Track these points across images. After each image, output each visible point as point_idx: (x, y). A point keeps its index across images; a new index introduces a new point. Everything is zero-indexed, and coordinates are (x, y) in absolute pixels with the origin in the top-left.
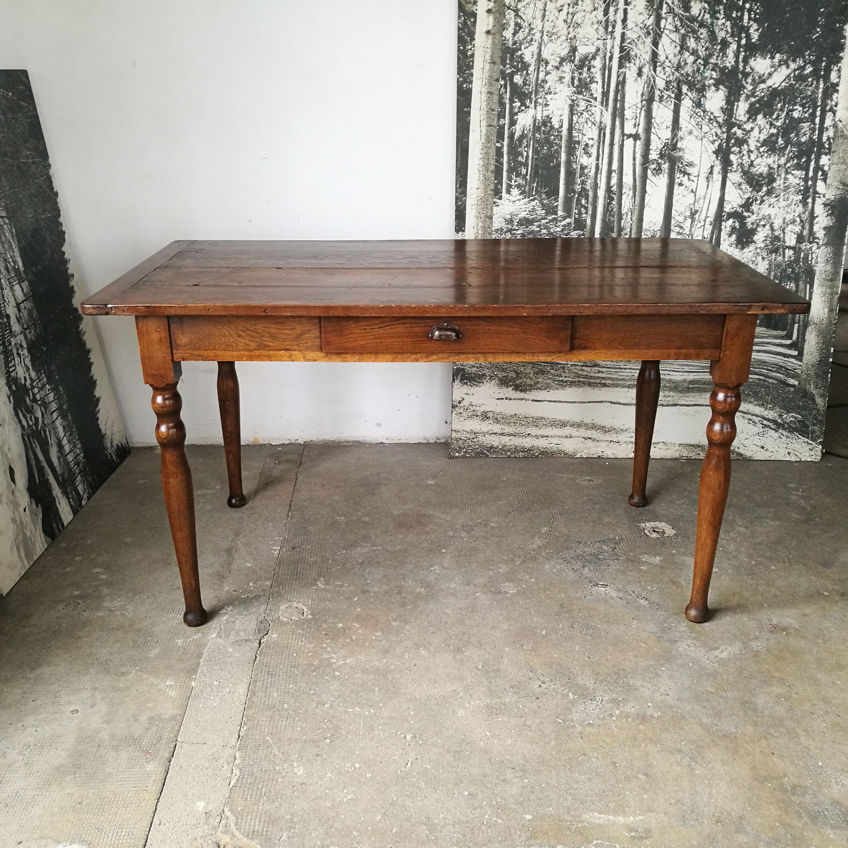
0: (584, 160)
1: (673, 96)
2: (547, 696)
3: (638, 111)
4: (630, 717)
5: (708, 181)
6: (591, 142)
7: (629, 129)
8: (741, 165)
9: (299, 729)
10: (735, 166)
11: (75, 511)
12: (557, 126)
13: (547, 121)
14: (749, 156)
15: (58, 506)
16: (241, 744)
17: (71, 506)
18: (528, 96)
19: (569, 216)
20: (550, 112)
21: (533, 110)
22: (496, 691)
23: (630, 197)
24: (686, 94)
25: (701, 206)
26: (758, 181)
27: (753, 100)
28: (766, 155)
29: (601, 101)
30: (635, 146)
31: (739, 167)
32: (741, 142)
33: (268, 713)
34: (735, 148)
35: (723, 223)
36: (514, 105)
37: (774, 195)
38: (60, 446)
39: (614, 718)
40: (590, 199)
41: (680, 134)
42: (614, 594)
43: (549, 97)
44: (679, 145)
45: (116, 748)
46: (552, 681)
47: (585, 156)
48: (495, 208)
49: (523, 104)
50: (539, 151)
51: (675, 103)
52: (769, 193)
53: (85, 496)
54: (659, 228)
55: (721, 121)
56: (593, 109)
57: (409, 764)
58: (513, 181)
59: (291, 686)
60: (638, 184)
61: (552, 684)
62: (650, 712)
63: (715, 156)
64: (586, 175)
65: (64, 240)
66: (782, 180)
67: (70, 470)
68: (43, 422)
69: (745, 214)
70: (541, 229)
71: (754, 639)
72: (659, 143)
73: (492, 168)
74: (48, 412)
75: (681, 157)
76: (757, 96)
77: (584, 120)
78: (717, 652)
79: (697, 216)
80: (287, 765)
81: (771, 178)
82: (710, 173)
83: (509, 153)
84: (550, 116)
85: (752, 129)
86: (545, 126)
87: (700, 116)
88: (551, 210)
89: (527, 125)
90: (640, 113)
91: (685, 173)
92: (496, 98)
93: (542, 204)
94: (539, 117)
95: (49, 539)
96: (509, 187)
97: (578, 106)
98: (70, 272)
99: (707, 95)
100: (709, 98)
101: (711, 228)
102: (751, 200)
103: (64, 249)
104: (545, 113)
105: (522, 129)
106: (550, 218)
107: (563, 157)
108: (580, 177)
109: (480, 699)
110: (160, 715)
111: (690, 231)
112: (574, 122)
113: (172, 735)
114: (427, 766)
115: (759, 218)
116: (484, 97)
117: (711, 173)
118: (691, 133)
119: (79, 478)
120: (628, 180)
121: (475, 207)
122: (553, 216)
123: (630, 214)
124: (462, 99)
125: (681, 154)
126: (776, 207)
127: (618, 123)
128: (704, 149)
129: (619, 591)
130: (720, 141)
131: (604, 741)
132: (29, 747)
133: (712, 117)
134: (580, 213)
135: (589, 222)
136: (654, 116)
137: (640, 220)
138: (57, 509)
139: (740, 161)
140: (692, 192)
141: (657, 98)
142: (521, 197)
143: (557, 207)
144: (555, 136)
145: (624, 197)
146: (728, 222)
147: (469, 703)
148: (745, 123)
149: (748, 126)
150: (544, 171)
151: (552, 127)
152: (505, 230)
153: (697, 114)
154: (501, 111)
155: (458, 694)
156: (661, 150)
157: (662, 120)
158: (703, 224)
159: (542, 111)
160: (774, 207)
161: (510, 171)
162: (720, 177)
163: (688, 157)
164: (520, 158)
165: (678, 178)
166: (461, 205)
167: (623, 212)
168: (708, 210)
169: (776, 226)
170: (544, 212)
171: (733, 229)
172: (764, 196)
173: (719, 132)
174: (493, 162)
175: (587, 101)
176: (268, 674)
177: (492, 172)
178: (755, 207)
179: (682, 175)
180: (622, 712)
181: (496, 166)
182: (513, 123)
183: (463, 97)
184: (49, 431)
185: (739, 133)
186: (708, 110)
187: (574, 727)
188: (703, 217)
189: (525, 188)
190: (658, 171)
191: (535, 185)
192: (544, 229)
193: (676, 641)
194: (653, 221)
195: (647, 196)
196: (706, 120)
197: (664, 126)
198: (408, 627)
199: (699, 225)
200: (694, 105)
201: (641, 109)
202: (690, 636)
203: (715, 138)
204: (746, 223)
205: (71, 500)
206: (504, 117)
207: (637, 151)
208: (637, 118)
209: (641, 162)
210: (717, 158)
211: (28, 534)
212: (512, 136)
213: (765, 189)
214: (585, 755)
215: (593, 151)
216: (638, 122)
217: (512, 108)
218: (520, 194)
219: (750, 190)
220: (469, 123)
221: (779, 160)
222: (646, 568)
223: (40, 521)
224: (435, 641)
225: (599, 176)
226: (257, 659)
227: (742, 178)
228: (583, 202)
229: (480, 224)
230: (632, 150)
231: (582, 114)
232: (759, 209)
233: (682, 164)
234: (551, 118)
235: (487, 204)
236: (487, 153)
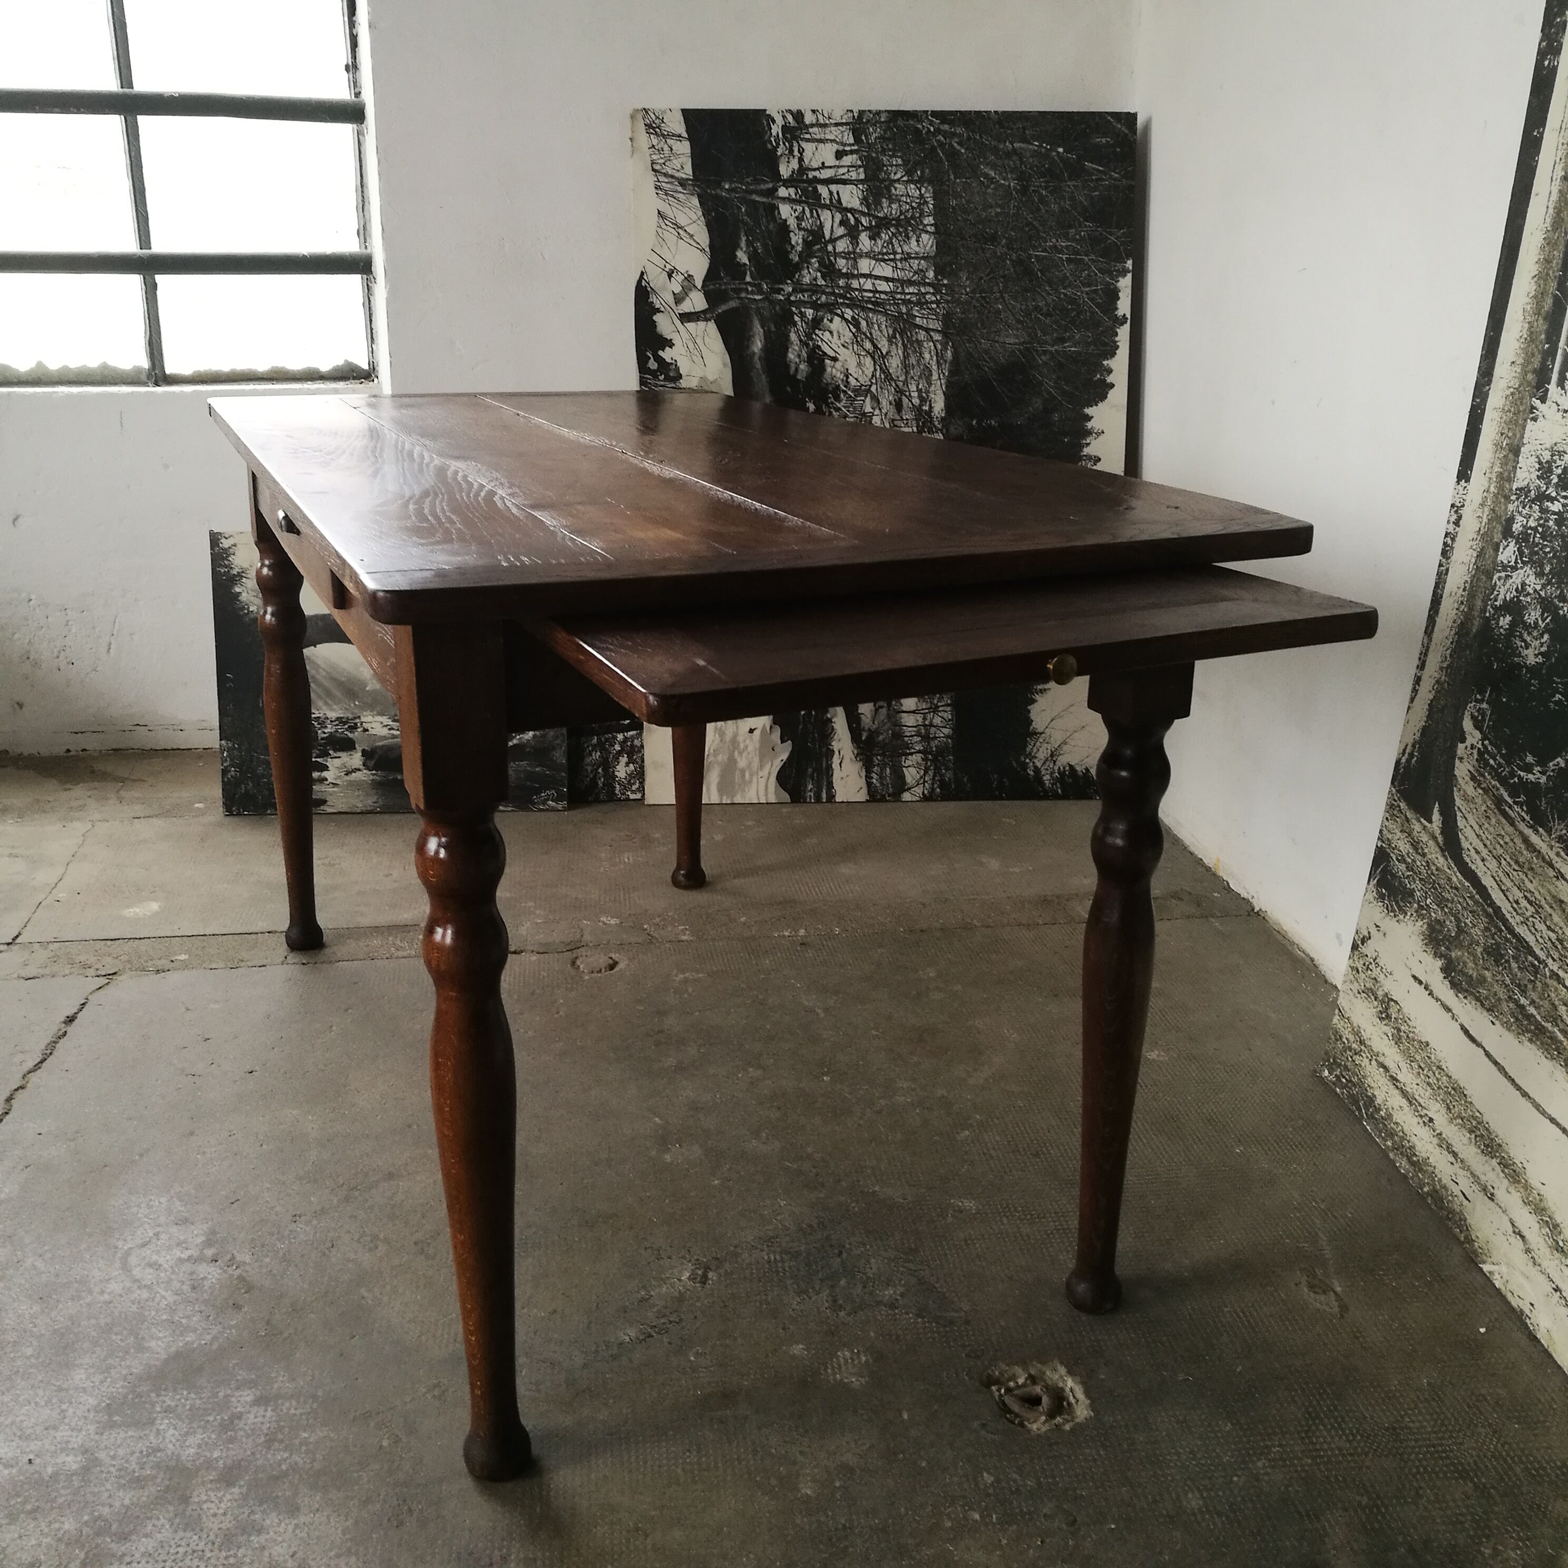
11: (875, 795)
15: (835, 766)
48: (1530, 425)
53: (917, 791)
67: (898, 736)
73: (1549, 304)
95: (785, 796)
98: (1088, 450)
103: (1089, 411)
119: (916, 758)
121: (1498, 416)
124: (1535, 102)
138: (830, 768)
166: (1479, 406)
174: (1553, 287)
181: (1556, 300)
183: (1538, 96)
205: (875, 776)
211: (742, 763)
220: (1534, 171)
223: (778, 763)
229: (1497, 468)
235: (1519, 412)
236: (1548, 261)
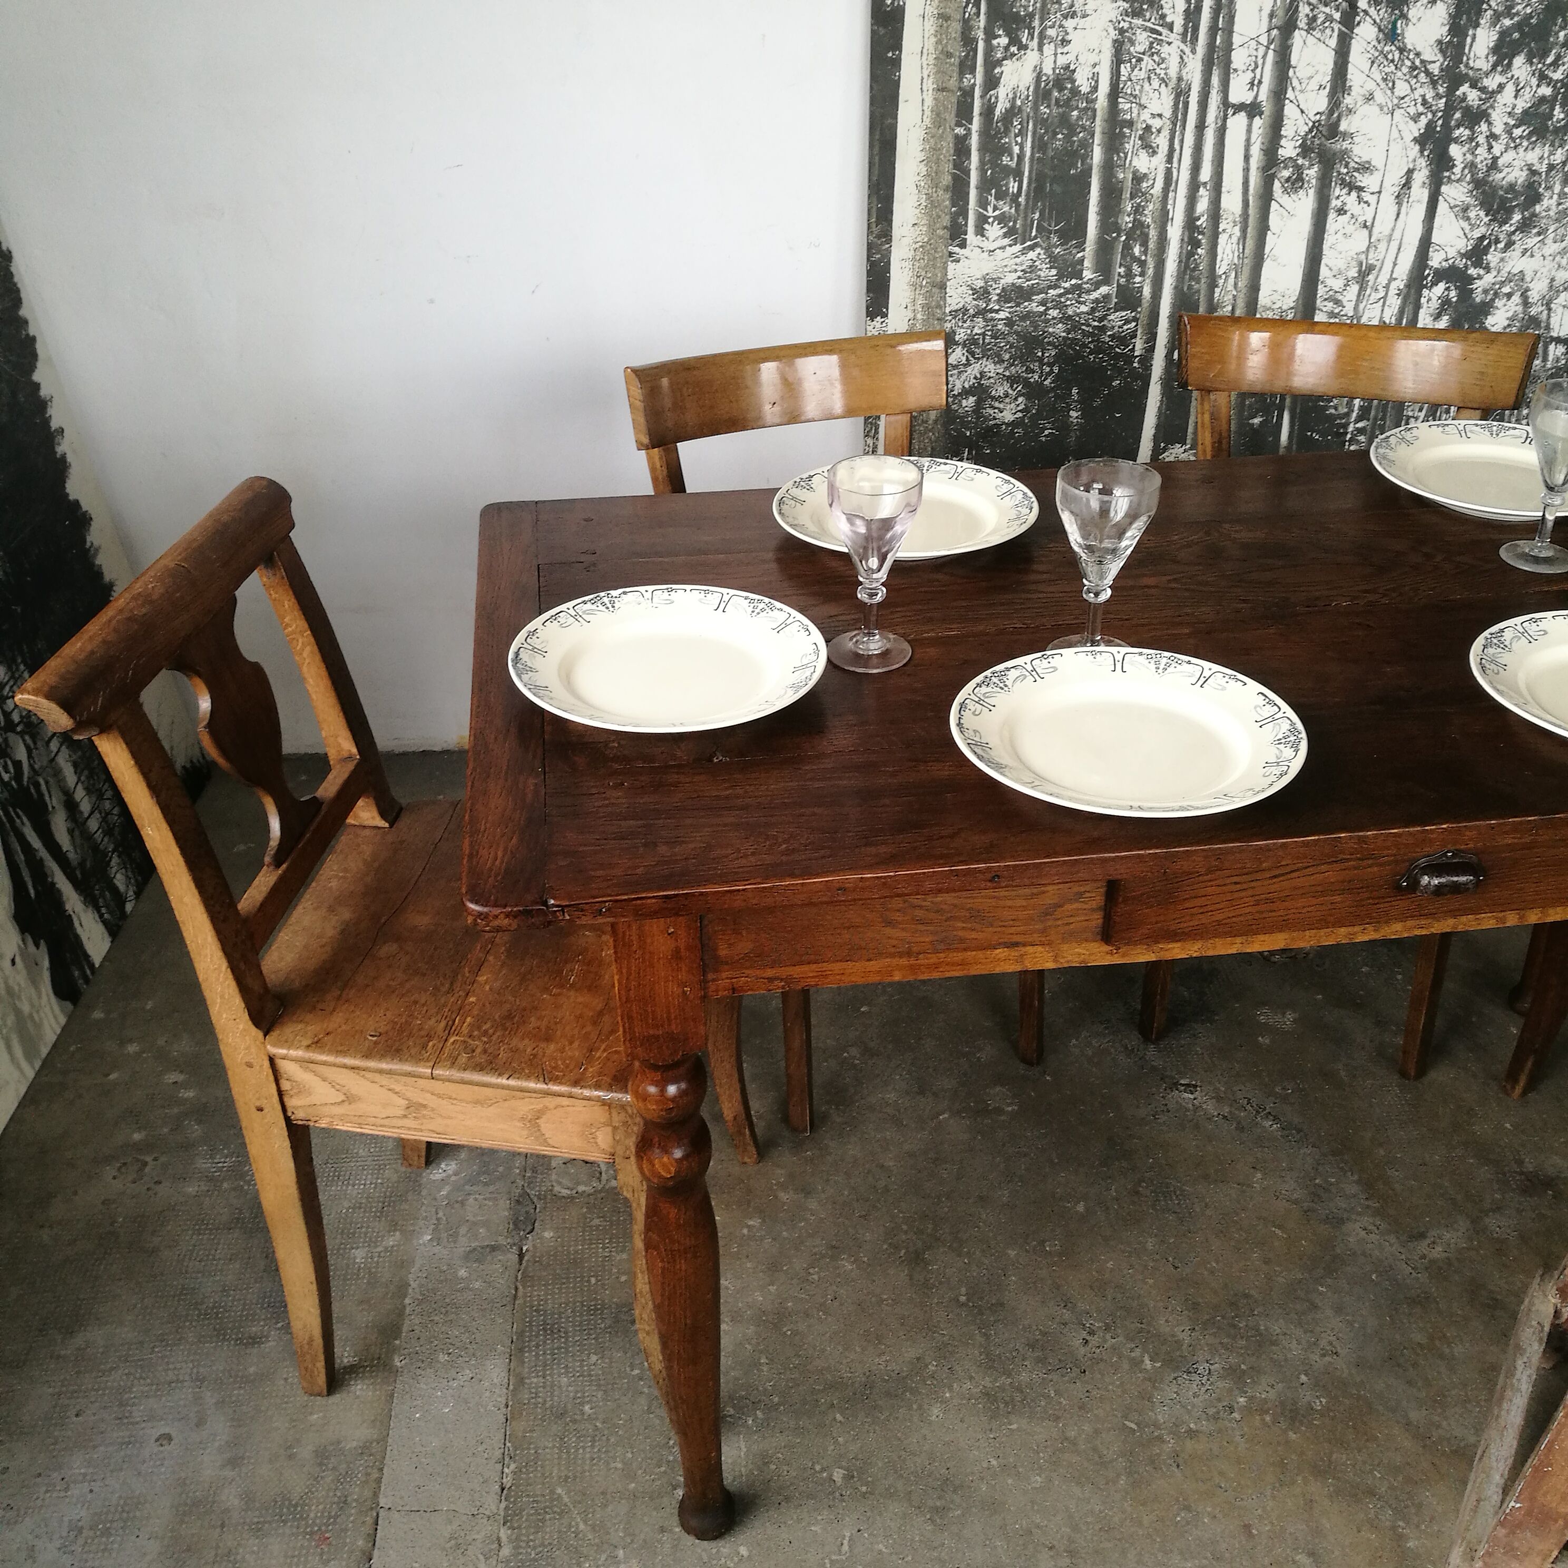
0: (1142, 162)
1: (1337, 16)
2: (1102, 1365)
3: (1262, 50)
4: (1267, 1412)
5: (1399, 204)
6: (1156, 123)
7: (1239, 92)
8: (1472, 166)
9: (619, 1466)
10: (1457, 170)
11: (113, 930)
12: (1085, 89)
13: (1065, 76)
14: (1490, 148)
15: (79, 931)
16: (507, 1508)
17: (105, 923)
18: (1024, 22)
19: (1106, 281)
20: (1071, 57)
21: (1036, 53)
22: (999, 1356)
23: (1235, 239)
24: (1366, 12)
25: (1381, 257)
26: (1503, 201)
27: (1507, 22)
28: (1525, 143)
29: (1181, 30)
30: (1249, 131)
31: (1466, 171)
32: (1475, 117)
33: (555, 1428)
34: (1462, 129)
35: (1425, 292)
36: (995, 42)
37: (1535, 231)
38: (71, 806)
39: (1236, 1415)
40: (1152, 245)
41: (1348, 100)
42: (1210, 1107)
43: (1070, 24)
44: (1343, 126)
45: (257, 1530)
46: (1107, 1328)
47: (1143, 154)
48: (951, 266)
49: (1014, 40)
50: (1046, 144)
51: (1341, 34)
52: (1525, 226)
53: (131, 893)
54: (1292, 305)
55: (1436, 72)
56: (1165, 49)
57: (846, 1542)
58: (990, 209)
59: (594, 1358)
60: (1251, 211)
61: (1108, 1336)
62: (1308, 1398)
63: (1417, 147)
64: (1144, 194)
65: (34, 356)
66: (1555, 197)
67: (95, 848)
68: (31, 766)
69: (1472, 271)
70: (1048, 309)
71: (1494, 1211)
72: (1301, 122)
73: (947, 180)
74: (39, 744)
75: (1345, 152)
76: (1517, 14)
77: (1143, 75)
78: (1422, 1247)
79: (1371, 278)
80: (603, 1557)
81: (1532, 194)
82: (1404, 185)
83: (982, 149)
84: (1072, 67)
85: (1501, 87)
86: (1061, 89)
87: (1393, 61)
88: (1069, 269)
89: (1022, 88)
90: (1264, 57)
91: (1352, 187)
92: (955, 27)
93: (1049, 256)
94: (1048, 69)
95: (69, 1006)
96: (982, 220)
97: (1132, 43)
98: (54, 425)
99: (1410, 16)
100: (1414, 20)
101: (1399, 302)
102: (1486, 243)
103: (36, 377)
104: (1062, 61)
105: (1011, 96)
106: (1067, 285)
107: (1097, 155)
108: (1132, 197)
109: (971, 1378)
110: (339, 1442)
111: (1356, 308)
112: (1123, 78)
113: (367, 1493)
114: (881, 1546)
115: (1499, 279)
116: (930, 26)
117: (1407, 185)
118: (1370, 98)
119: (115, 861)
120: (1231, 203)
121: (908, 264)
122: (1074, 282)
123: (1233, 275)
124: (882, 31)
125: (1345, 145)
126: (1538, 255)
127: (1215, 80)
128: (1395, 134)
129: (1219, 1099)
130: (1430, 116)
131: (1221, 1474)
132: (80, 1530)
133: (1417, 62)
134: (1129, 275)
135: (1147, 291)
136: (1293, 63)
137: (1254, 287)
138: (77, 937)
139: (1469, 157)
140: (1365, 226)
141: (1302, 23)
142: (1006, 241)
143: (1082, 261)
144: (1081, 110)
145: (1222, 239)
146: (1435, 289)
147: (950, 1388)
148: (1487, 74)
149: (1491, 83)
150: (1055, 187)
151: (1075, 92)
152: (971, 311)
153: (1386, 57)
154: (967, 56)
155: (927, 1366)
156: (1304, 139)
157: (1310, 71)
158: (1382, 294)
159: (1055, 54)
160: (1532, 256)
161: (985, 186)
162: (1424, 195)
163: (1360, 151)
164: (1005, 160)
165: (1338, 198)
166: (880, 260)
167: (1220, 271)
168: (1395, 264)
169: (1534, 296)
170: (1054, 272)
171: (1445, 303)
172: (1514, 233)
173: (1430, 95)
174: (948, 167)
175: (1153, 31)
176: (545, 1330)
177: (946, 189)
178: (1493, 257)
179: (1345, 191)
180: (1251, 1399)
181: (955, 178)
182: (992, 82)
183: (885, 27)
184: (47, 783)
185: (1473, 96)
186: (1409, 47)
187: (1160, 1439)
188: (1383, 279)
189: (1015, 222)
190: (1296, 183)
191: (1037, 216)
192: (1054, 308)
193: (1341, 1221)
194: (1280, 290)
195: (1270, 238)
196: (1405, 70)
197: (1314, 85)
198: (813, 1204)
199: (1375, 296)
200: (1381, 36)
201: (1268, 48)
202: (1368, 1207)
203: (1421, 109)
204: (1472, 291)
205: (103, 910)
206: (973, 71)
207: (1253, 141)
208: (1256, 67)
209: (1261, 164)
210: (1422, 152)
211: (26, 1008)
212: (988, 111)
213: (1517, 217)
214: (1188, 1508)
215: (1162, 142)
216: (1258, 77)
217: (989, 49)
218: (1005, 235)
219: (1486, 219)
220: (897, 84)
221: (1551, 154)
222: (1267, 1041)
223: (46, 976)
224: (868, 1236)
225: (1171, 195)
226: (520, 1293)
227: (1472, 196)
228: (1137, 250)
229: (920, 301)
230: (1244, 137)
231: (1140, 60)
232: (1502, 260)
233: (1346, 166)
234: (1074, 71)
235: (935, 258)
236: (935, 149)
